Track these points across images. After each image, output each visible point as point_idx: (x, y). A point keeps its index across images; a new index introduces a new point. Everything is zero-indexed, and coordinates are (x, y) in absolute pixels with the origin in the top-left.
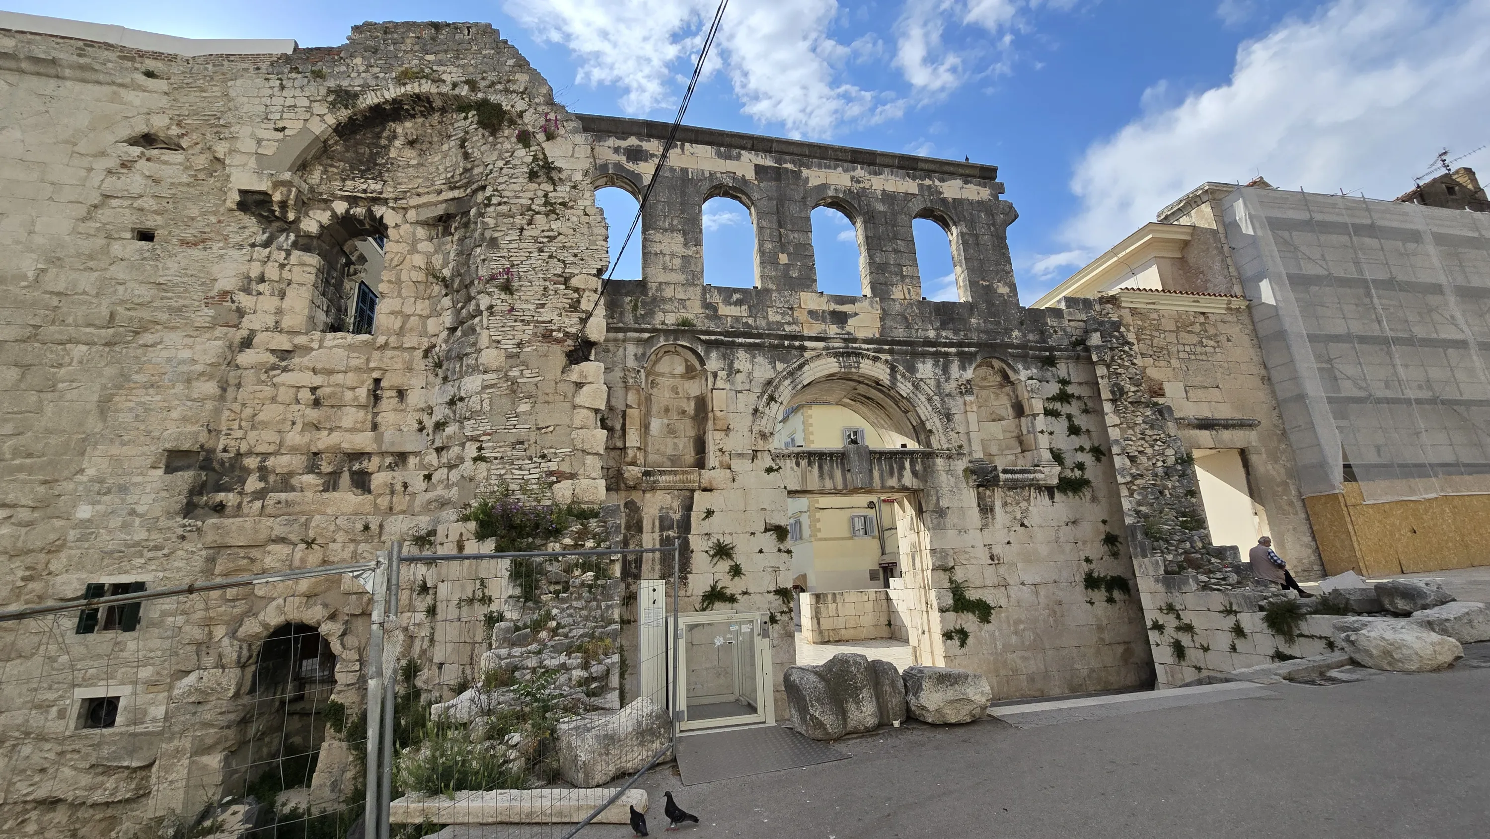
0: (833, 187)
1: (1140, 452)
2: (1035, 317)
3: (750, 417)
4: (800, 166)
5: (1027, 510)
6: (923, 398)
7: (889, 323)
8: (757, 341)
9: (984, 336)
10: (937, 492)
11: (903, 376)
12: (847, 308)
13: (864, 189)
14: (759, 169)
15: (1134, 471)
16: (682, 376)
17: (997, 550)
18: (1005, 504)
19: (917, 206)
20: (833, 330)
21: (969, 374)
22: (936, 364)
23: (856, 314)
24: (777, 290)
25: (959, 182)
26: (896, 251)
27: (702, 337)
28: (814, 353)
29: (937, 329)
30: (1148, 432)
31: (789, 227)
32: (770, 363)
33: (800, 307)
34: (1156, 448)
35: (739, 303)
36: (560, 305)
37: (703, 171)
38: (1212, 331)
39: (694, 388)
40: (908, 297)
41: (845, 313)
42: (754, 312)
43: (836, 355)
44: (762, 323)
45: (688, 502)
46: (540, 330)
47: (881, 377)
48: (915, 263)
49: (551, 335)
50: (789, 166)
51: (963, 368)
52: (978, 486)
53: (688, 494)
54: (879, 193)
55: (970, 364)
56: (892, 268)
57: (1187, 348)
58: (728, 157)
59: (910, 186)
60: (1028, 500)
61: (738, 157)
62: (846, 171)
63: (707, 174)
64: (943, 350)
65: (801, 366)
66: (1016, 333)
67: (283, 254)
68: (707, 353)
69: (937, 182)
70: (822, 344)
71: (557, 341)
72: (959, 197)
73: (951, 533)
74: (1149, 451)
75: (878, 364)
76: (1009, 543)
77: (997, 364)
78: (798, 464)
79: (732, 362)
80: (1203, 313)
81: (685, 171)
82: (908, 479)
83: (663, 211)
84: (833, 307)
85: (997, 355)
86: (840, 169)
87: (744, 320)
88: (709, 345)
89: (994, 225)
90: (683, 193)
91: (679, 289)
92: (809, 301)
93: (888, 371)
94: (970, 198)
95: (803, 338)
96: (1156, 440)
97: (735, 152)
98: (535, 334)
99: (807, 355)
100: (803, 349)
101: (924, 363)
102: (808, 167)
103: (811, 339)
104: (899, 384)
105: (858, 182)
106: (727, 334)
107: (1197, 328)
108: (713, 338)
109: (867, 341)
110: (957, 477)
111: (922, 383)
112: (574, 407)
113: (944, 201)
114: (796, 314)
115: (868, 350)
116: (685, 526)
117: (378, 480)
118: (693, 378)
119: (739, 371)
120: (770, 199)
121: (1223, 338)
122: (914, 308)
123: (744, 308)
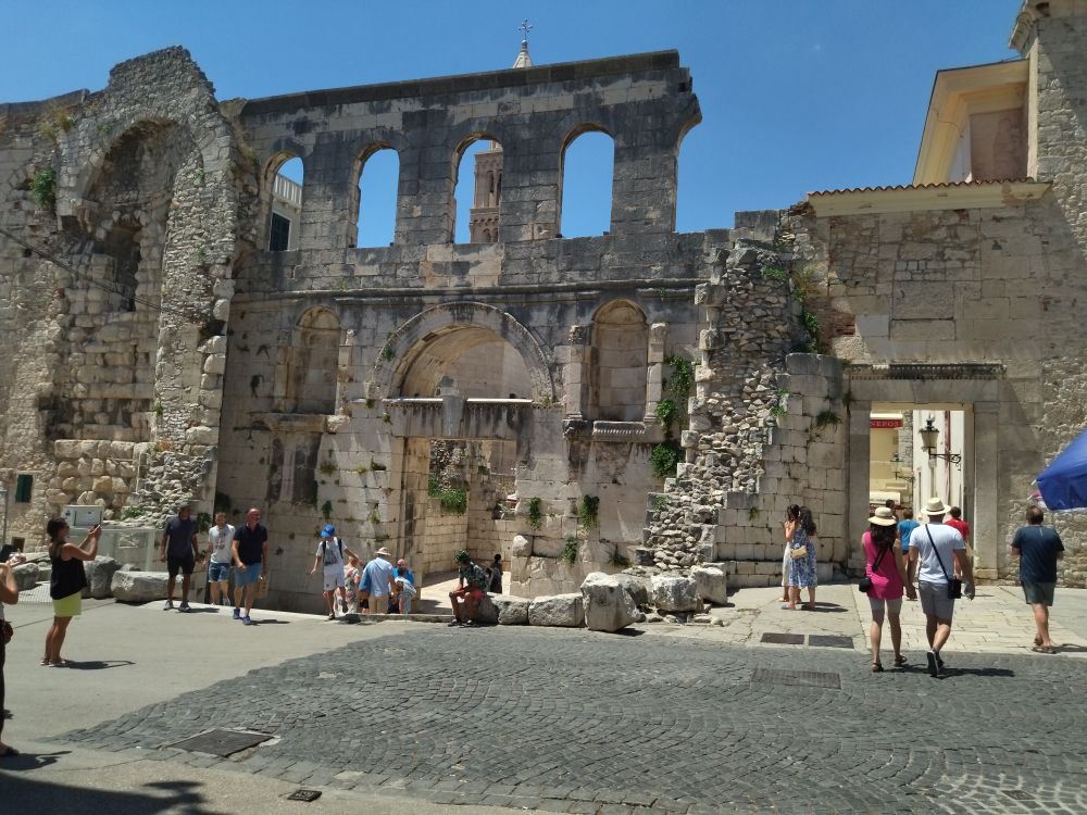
0: (477, 121)
2: (689, 243)
3: (371, 369)
4: (447, 104)
5: (624, 466)
8: (383, 299)
9: (614, 275)
12: (471, 257)
13: (512, 115)
14: (407, 117)
18: (599, 459)
19: (568, 124)
20: (453, 281)
21: (586, 321)
22: (551, 312)
23: (478, 263)
24: (409, 246)
25: (628, 81)
26: (535, 185)
28: (429, 306)
29: (562, 271)
31: (428, 175)
32: (392, 319)
33: (426, 260)
35: (373, 262)
36: (200, 292)
37: (356, 131)
38: (968, 236)
40: (536, 236)
41: (468, 263)
42: (384, 269)
43: (452, 308)
44: (390, 281)
45: (316, 442)
46: (188, 313)
50: (436, 107)
51: (581, 313)
52: (575, 439)
53: (317, 435)
54: (527, 117)
55: (591, 305)
56: (526, 206)
57: (913, 266)
58: (380, 111)
59: (564, 100)
60: (627, 456)
61: (388, 109)
62: (494, 97)
63: (359, 134)
65: (417, 321)
67: (87, 258)
68: (342, 311)
69: (599, 88)
70: (436, 299)
71: (197, 321)
72: (623, 101)
75: (493, 315)
78: (405, 412)
79: (361, 319)
80: (961, 211)
81: (340, 134)
84: (458, 257)
85: (624, 296)
86: (489, 97)
87: (375, 279)
88: (343, 305)
89: (663, 129)
90: (336, 159)
92: (436, 254)
93: (500, 321)
94: (639, 99)
95: (422, 293)
97: (386, 103)
99: (425, 310)
101: (540, 310)
102: (455, 104)
105: (506, 108)
106: (359, 294)
107: (940, 234)
108: (347, 299)
109: (484, 291)
110: (553, 430)
114: (421, 268)
115: (482, 300)
116: (313, 460)
117: (135, 418)
119: (365, 327)
120: (413, 148)
122: (542, 248)
123: (377, 266)
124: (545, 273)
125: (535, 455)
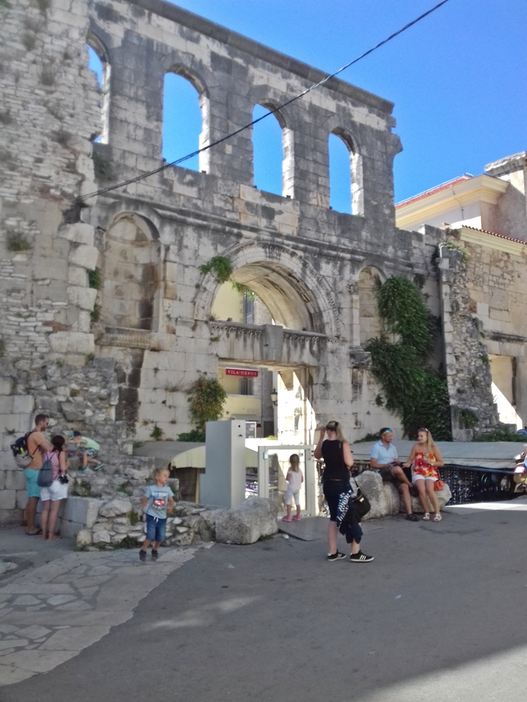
0: (272, 91)
1: (462, 353)
2: (405, 237)
3: (194, 290)
4: (248, 63)
6: (323, 292)
7: (305, 225)
8: (205, 223)
9: (369, 248)
10: (325, 369)
11: (312, 272)
12: (274, 205)
13: (296, 98)
14: (214, 57)
15: (457, 367)
16: (132, 243)
17: (360, 418)
18: (369, 383)
19: (333, 124)
20: (263, 223)
21: (357, 277)
22: (335, 266)
23: (281, 212)
24: (222, 178)
25: (366, 110)
26: (315, 162)
27: (160, 211)
28: (247, 241)
29: (338, 236)
30: (469, 339)
31: (235, 119)
32: (213, 244)
33: (239, 197)
34: (472, 351)
35: (191, 184)
36: (58, 164)
37: (166, 46)
38: (510, 268)
39: (144, 256)
40: (320, 204)
41: (273, 210)
42: (203, 194)
43: (265, 246)
44: (209, 207)
45: (138, 359)
46: (38, 185)
47: (295, 270)
48: (327, 176)
49: (48, 191)
50: (240, 61)
51: (353, 271)
52: (354, 367)
53: (138, 351)
54: (307, 105)
55: (358, 269)
56: (312, 177)
57: (495, 279)
58: (190, 39)
59: (329, 104)
61: (198, 40)
62: (284, 77)
63: (170, 51)
64: (342, 254)
65: (237, 251)
66: (390, 249)
68: (162, 225)
69: (350, 106)
70: (254, 235)
71: (55, 198)
72: (364, 123)
73: (331, 402)
74: (468, 353)
75: (295, 259)
76: (368, 413)
77: (374, 271)
78: (228, 336)
79: (182, 238)
80: (507, 254)
81: (150, 42)
82: (307, 358)
83: (129, 77)
84: (264, 202)
85: (376, 264)
86: (279, 75)
87: (195, 201)
88: (164, 219)
89: (386, 153)
90: (148, 65)
91: (141, 160)
92: (248, 194)
93: (301, 266)
94: (373, 126)
95: (239, 226)
96: (472, 346)
97: (196, 34)
98: (32, 188)
99: (242, 241)
100: (239, 236)
101: (328, 263)
102: (255, 66)
103: (245, 228)
104: (307, 278)
105: (292, 90)
106: (181, 212)
107: (502, 264)
108: (168, 213)
109: (288, 238)
110: (340, 359)
111: (324, 280)
112: (69, 264)
113: (353, 124)
114: (236, 203)
115: (288, 245)
116: (135, 379)
118: (142, 246)
119: (187, 247)
120: (221, 89)
121: (515, 274)
122: (324, 214)
123: (195, 189)
124: (329, 235)
125: (330, 379)
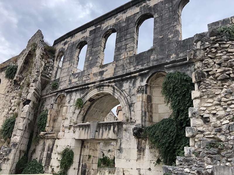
0: (110, 26)
4: (101, 24)
6: (123, 98)
7: (117, 70)
8: (77, 88)
11: (117, 90)
13: (120, 20)
17: (142, 172)
18: (151, 148)
19: (138, 17)
20: (99, 78)
23: (107, 70)
24: (87, 70)
26: (126, 40)
27: (65, 91)
28: (91, 89)
29: (135, 66)
31: (94, 47)
33: (91, 73)
35: (77, 77)
37: (77, 40)
40: (126, 56)
41: (104, 71)
42: (79, 79)
43: (97, 87)
44: (81, 82)
45: (54, 142)
50: (99, 26)
51: (142, 81)
52: (138, 138)
54: (124, 19)
55: (146, 78)
56: (123, 47)
58: (84, 33)
59: (136, 10)
61: (86, 31)
62: (114, 18)
66: (173, 55)
68: (67, 95)
69: (148, 2)
72: (157, 3)
73: (123, 161)
75: (110, 88)
78: (80, 129)
81: (74, 42)
84: (101, 70)
85: (159, 70)
87: (77, 82)
90: (72, 49)
92: (94, 70)
101: (127, 83)
104: (115, 94)
106: (72, 88)
108: (68, 90)
110: (130, 133)
112: (20, 117)
113: (150, 9)
114: (89, 76)
115: (106, 83)
120: (91, 40)
122: (128, 60)
124: (129, 68)
125: (123, 146)
